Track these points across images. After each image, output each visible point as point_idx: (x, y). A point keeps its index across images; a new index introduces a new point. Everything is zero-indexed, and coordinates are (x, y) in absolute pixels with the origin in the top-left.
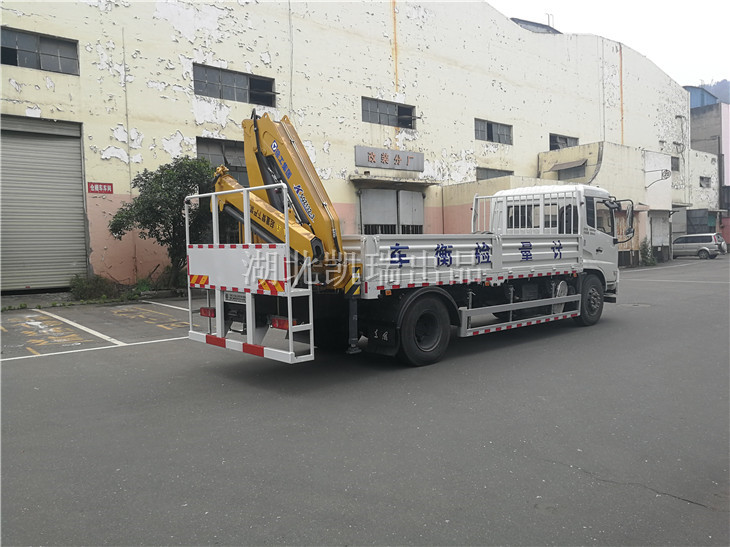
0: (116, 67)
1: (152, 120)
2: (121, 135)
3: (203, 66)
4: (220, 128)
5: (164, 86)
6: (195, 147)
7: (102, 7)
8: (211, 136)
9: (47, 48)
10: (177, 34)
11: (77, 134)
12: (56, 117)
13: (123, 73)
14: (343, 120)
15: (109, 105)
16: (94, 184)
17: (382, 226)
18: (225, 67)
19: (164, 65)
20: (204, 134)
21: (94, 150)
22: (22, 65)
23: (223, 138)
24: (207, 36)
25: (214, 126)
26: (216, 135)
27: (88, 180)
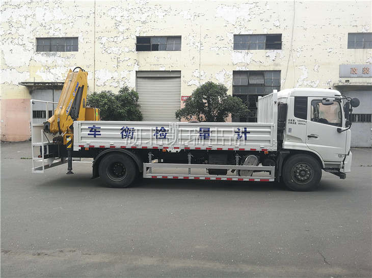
0: (197, 44)
1: (211, 65)
2: (197, 74)
3: (240, 35)
4: (246, 65)
5: (218, 48)
6: (232, 76)
7: (192, 19)
8: (241, 70)
9: (170, 41)
10: (227, 22)
11: (179, 76)
12: (171, 69)
13: (199, 46)
14: (331, 50)
15: (192, 61)
16: (184, 97)
17: (358, 115)
18: (251, 34)
19: (219, 38)
20: (237, 69)
21: (185, 82)
22: (160, 50)
23: (248, 70)
24: (242, 20)
25: (243, 64)
26: (244, 69)
27: (181, 95)
